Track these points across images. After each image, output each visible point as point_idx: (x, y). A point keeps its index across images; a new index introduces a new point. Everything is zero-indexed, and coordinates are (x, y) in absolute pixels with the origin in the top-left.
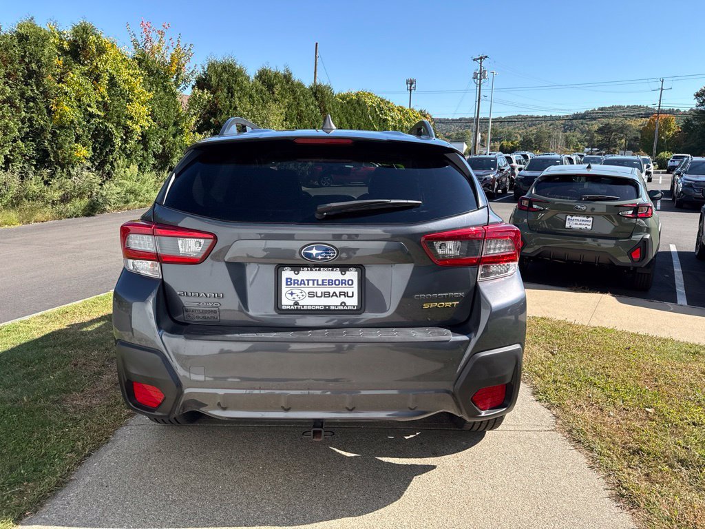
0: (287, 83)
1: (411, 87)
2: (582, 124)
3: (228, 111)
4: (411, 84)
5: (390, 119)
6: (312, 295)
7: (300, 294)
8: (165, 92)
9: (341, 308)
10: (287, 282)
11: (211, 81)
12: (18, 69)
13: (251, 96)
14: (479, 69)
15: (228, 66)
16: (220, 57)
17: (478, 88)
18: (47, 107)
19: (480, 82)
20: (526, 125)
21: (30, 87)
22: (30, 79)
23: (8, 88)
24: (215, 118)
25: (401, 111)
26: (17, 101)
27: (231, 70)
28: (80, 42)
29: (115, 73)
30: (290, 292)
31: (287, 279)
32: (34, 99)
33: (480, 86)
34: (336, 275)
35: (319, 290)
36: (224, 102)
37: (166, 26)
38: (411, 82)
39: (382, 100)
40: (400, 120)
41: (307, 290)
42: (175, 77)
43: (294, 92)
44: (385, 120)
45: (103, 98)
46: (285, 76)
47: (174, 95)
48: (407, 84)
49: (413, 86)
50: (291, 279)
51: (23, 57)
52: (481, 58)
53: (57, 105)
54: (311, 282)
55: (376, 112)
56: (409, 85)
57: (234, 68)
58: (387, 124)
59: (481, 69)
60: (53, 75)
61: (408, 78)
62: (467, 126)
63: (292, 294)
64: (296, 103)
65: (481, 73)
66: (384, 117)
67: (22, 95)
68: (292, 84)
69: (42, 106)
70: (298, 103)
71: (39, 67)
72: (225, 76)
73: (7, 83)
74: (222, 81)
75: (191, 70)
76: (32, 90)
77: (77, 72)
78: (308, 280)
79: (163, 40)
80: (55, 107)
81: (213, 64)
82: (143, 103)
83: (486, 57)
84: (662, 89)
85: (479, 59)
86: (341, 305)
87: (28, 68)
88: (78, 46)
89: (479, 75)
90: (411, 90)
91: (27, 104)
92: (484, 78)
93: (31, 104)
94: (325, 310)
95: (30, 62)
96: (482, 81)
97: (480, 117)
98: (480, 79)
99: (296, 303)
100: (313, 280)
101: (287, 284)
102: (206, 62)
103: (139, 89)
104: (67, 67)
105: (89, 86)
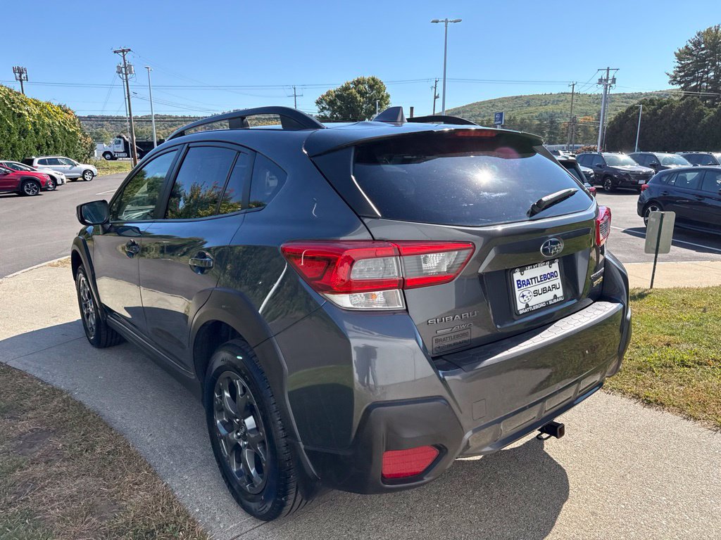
1: (20, 76)
2: (221, 125)
4: (21, 73)
5: (26, 113)
6: (536, 293)
7: (528, 295)
9: (555, 301)
10: (518, 284)
14: (123, 63)
17: (125, 83)
19: (126, 77)
20: (166, 125)
25: (36, 105)
30: (521, 295)
31: (517, 281)
33: (127, 82)
34: (545, 269)
35: (539, 287)
38: (20, 71)
39: (11, 91)
40: (39, 116)
41: (532, 290)
44: (20, 115)
48: (15, 72)
49: (23, 75)
50: (519, 281)
52: (123, 51)
54: (533, 280)
55: (5, 104)
56: (18, 75)
58: (24, 119)
59: (125, 63)
61: (16, 66)
62: (100, 125)
63: (523, 296)
65: (126, 68)
66: (17, 111)
78: (531, 279)
83: (129, 50)
84: (295, 96)
85: (121, 51)
86: (554, 298)
89: (123, 69)
90: (21, 81)
92: (131, 72)
94: (547, 306)
96: (129, 76)
97: (133, 115)
98: (126, 74)
99: (527, 306)
100: (534, 278)
101: (519, 287)
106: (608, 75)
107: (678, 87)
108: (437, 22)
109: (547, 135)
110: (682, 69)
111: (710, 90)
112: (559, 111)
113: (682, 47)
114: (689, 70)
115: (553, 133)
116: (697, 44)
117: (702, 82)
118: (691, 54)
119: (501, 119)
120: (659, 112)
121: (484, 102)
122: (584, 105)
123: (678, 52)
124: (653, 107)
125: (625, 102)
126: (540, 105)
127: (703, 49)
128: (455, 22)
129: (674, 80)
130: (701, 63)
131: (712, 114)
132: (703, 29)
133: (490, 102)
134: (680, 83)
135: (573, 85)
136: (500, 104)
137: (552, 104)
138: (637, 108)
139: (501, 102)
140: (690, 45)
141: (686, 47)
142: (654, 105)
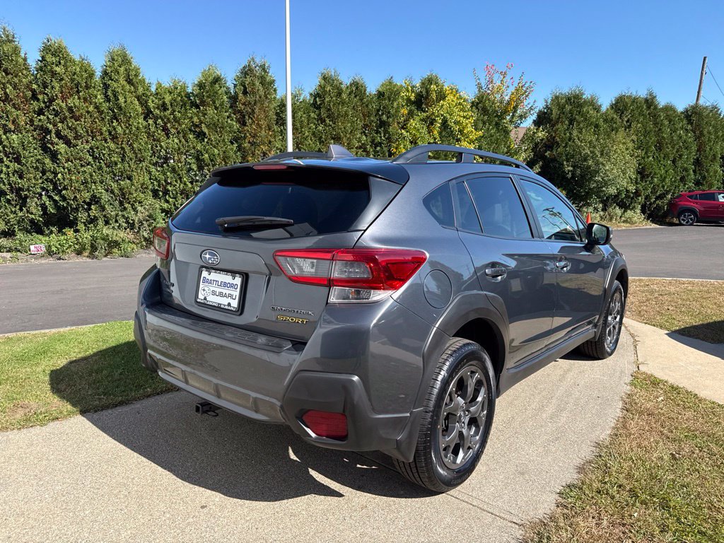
0: (649, 108)
3: (566, 144)
6: (214, 293)
7: (208, 292)
8: (498, 129)
9: (226, 307)
11: (552, 114)
12: (373, 121)
13: (597, 126)
15: (574, 97)
16: (566, 89)
18: (389, 151)
21: (379, 135)
22: (381, 128)
23: (364, 137)
24: (551, 151)
26: (368, 146)
27: (576, 101)
28: (424, 93)
29: (448, 117)
30: (203, 289)
31: (204, 278)
32: (380, 144)
34: (227, 278)
35: (218, 290)
36: (563, 135)
37: (510, 66)
41: (212, 289)
42: (511, 114)
43: (655, 116)
45: (435, 139)
46: (646, 100)
47: (507, 132)
51: (378, 111)
53: (396, 148)
57: (581, 98)
60: (399, 123)
64: (657, 129)
67: (373, 142)
68: (656, 108)
69: (386, 149)
70: (660, 129)
71: (388, 118)
72: (568, 108)
73: (364, 132)
74: (564, 113)
75: (529, 106)
76: (381, 137)
77: (417, 118)
78: (214, 281)
79: (505, 80)
80: (395, 150)
81: (557, 97)
82: (472, 142)
86: (228, 305)
87: (380, 119)
88: (422, 96)
91: (375, 148)
93: (378, 148)
94: (218, 307)
95: (383, 114)
99: (205, 299)
101: (203, 282)
102: (550, 96)
103: (470, 128)
104: (411, 114)
105: (424, 130)
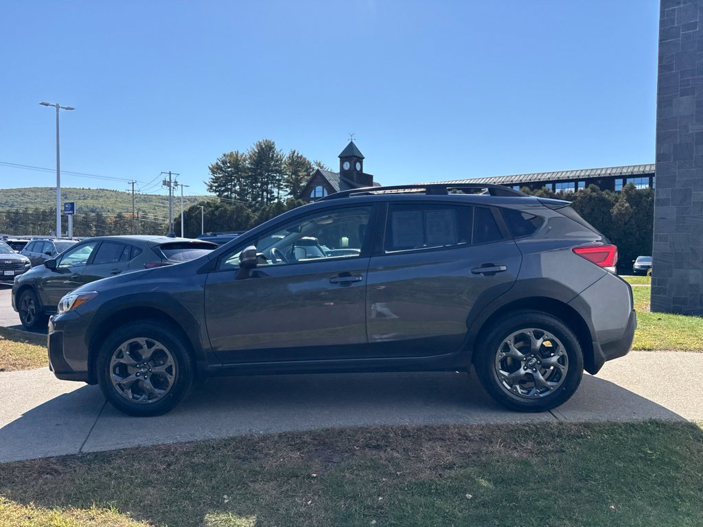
106: (170, 178)
107: (214, 194)
108: (47, 105)
109: (94, 229)
110: (216, 180)
111: (238, 199)
112: (100, 206)
113: (214, 163)
114: (221, 182)
115: (101, 227)
116: (224, 163)
117: (232, 193)
118: (221, 170)
119: (72, 209)
120: (217, 213)
121: (11, 190)
122: (124, 202)
123: (211, 167)
124: (210, 209)
125: (162, 203)
126: (79, 199)
127: (229, 167)
128: (67, 109)
129: (211, 189)
130: (228, 179)
131: (256, 217)
132: (228, 152)
133: (19, 190)
134: (216, 191)
135: (133, 183)
136: (32, 195)
137: (92, 199)
138: (198, 208)
139: (32, 192)
140: (220, 163)
141: (217, 164)
142: (210, 207)
